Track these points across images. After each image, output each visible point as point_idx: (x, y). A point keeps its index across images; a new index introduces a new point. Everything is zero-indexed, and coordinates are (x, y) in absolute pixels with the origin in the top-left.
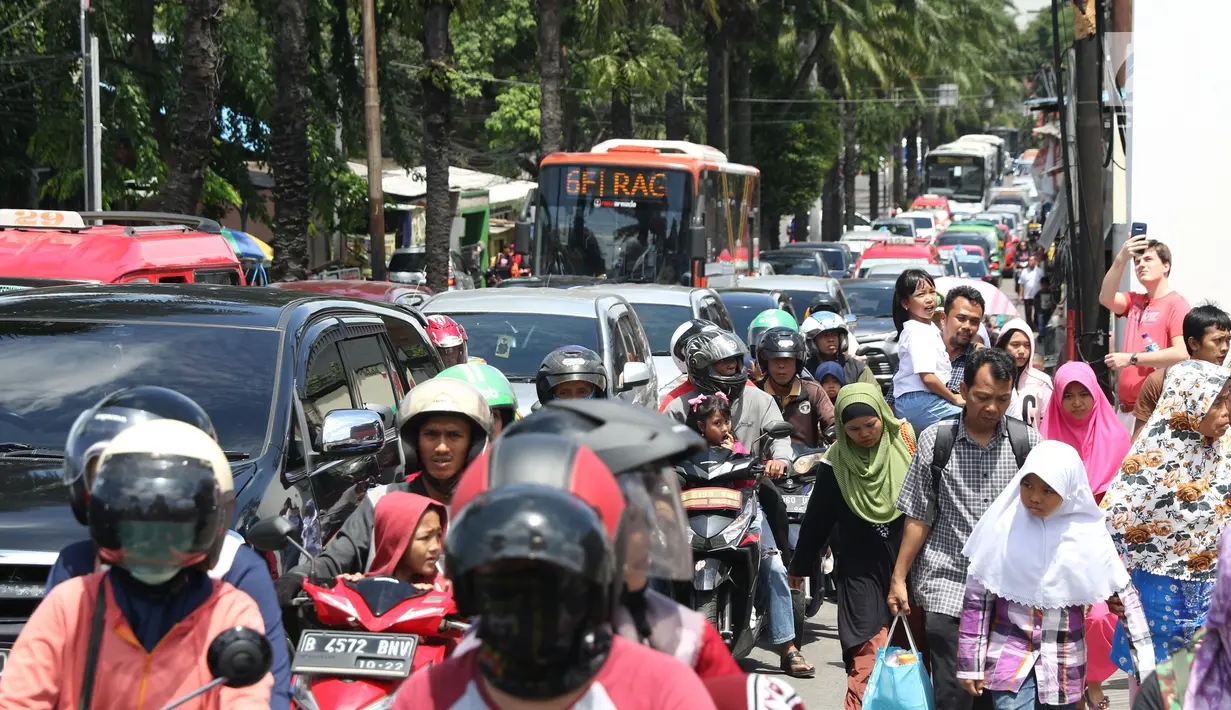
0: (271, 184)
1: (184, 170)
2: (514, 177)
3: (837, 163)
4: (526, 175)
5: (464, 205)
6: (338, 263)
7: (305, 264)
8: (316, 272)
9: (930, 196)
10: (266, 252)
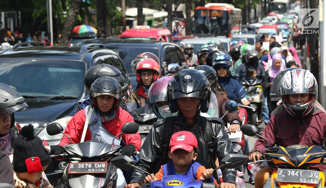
0: (96, 13)
1: (73, 10)
2: (160, 10)
3: (245, 6)
4: (163, 10)
5: (147, 18)
6: (114, 34)
7: (105, 34)
8: (108, 36)
9: (272, 13)
10: (95, 31)
